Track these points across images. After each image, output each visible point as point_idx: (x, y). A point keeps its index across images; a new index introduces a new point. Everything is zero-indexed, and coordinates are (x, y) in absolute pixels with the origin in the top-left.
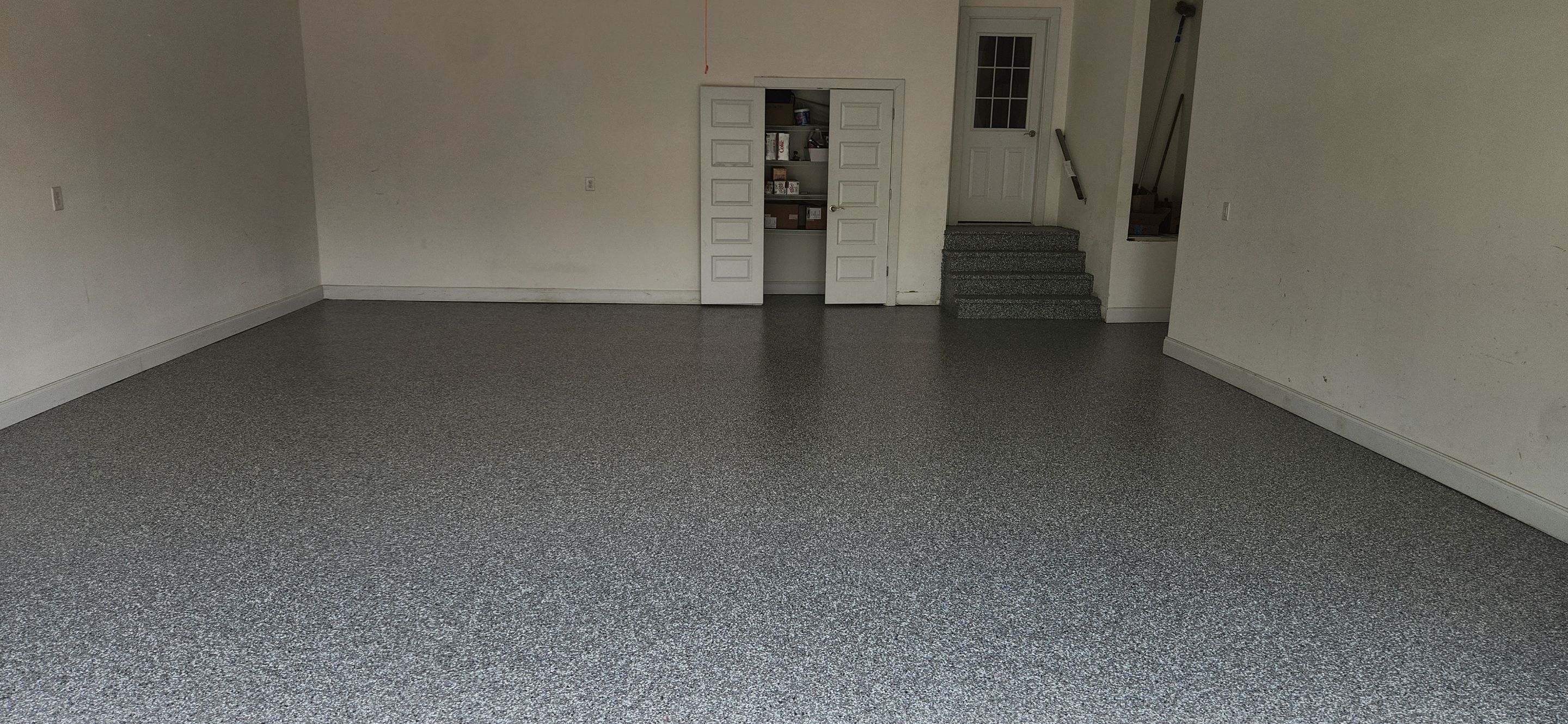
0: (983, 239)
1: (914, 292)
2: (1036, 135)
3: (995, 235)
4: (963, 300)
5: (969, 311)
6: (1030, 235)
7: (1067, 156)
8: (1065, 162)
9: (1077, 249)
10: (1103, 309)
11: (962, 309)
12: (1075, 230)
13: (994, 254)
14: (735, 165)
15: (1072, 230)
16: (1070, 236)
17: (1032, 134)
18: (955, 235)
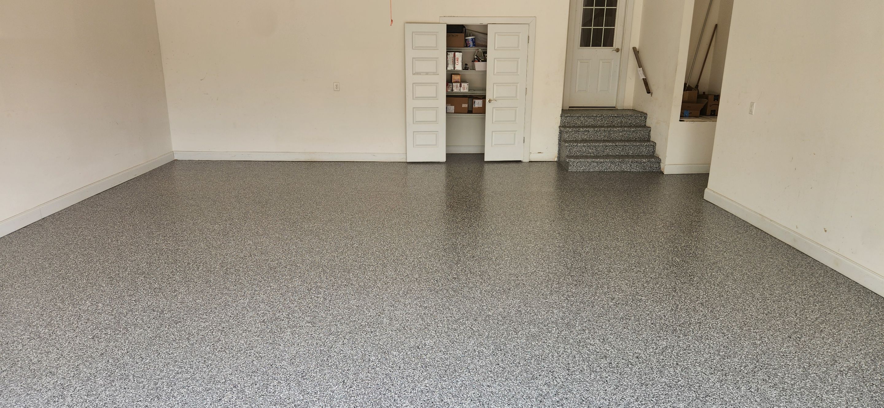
0: (585, 119)
1: (541, 153)
2: (620, 51)
3: (593, 116)
4: (572, 160)
5: (575, 166)
6: (616, 117)
7: (640, 65)
8: (639, 69)
9: (645, 125)
10: (662, 165)
11: (571, 166)
12: (644, 113)
13: (592, 129)
14: (427, 73)
15: (642, 112)
16: (641, 117)
17: (618, 50)
18: (567, 117)
